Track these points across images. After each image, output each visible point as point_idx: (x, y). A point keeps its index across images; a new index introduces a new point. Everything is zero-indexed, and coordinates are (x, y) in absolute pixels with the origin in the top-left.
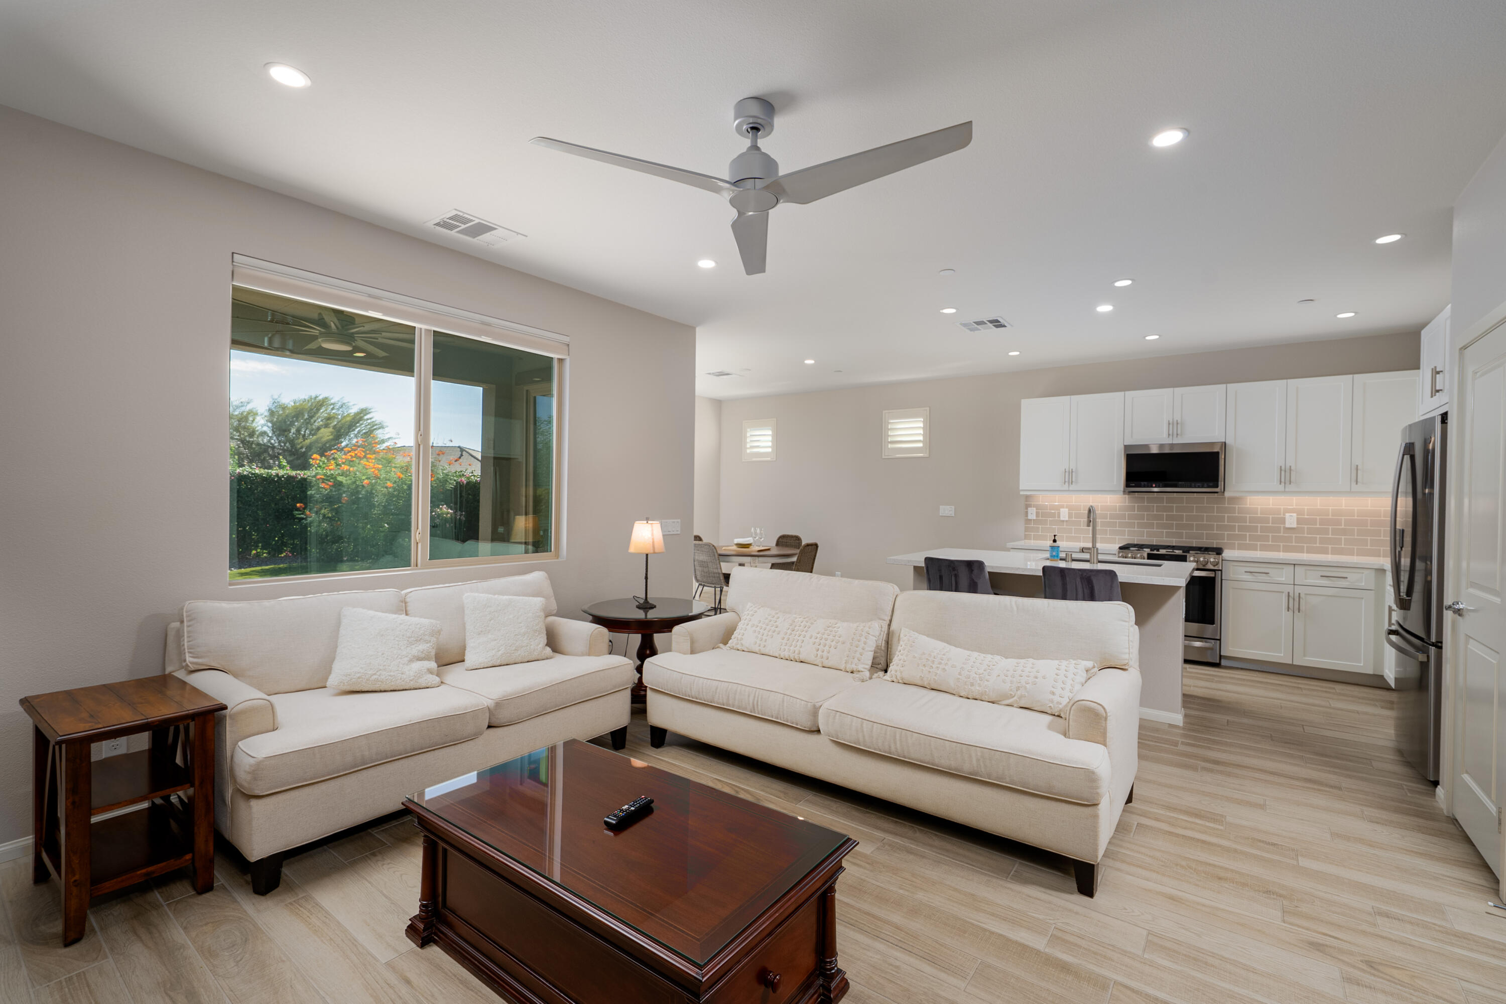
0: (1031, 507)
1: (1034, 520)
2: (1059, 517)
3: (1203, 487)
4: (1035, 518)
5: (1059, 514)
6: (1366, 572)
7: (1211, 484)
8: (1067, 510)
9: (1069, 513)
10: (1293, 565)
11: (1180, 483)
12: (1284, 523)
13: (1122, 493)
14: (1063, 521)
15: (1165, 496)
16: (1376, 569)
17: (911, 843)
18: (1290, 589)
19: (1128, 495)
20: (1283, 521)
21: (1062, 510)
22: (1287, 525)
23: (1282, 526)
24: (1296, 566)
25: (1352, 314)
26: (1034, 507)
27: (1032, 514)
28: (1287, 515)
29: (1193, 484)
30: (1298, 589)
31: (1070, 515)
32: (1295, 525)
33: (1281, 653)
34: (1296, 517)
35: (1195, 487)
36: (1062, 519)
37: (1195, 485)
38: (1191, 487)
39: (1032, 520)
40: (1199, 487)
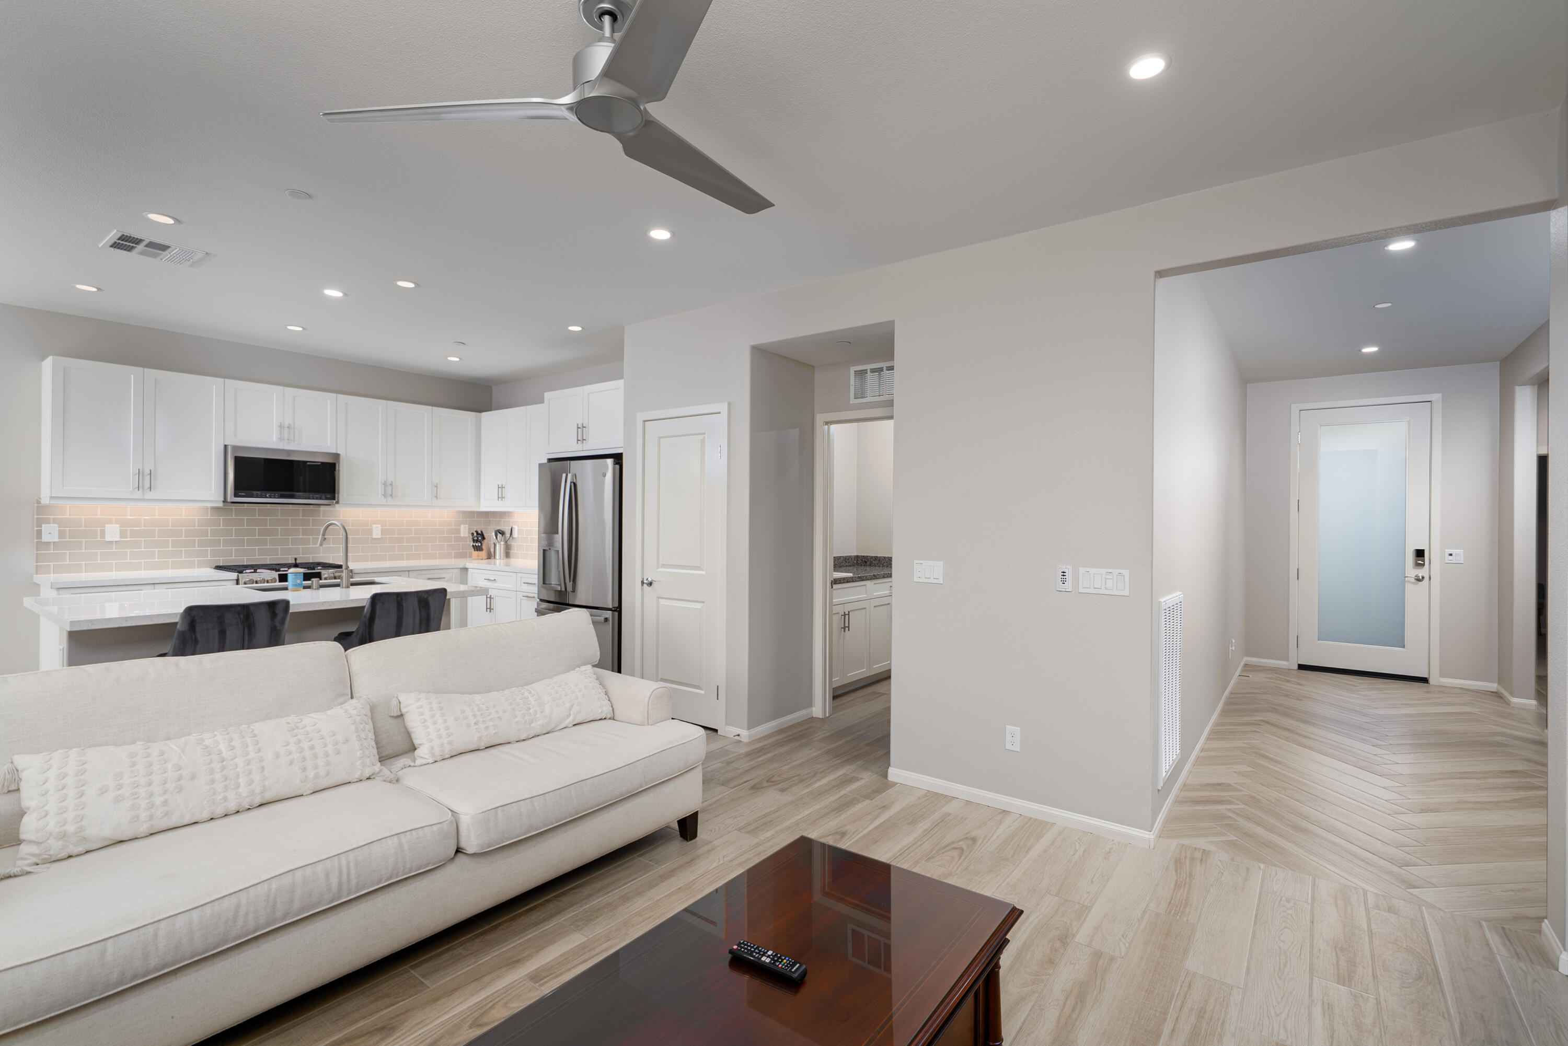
0: (49, 523)
1: (53, 542)
3: (321, 499)
4: (57, 540)
5: (103, 533)
7: (329, 496)
8: (116, 527)
9: (120, 530)
11: (298, 494)
12: (371, 534)
14: (111, 542)
17: (581, 906)
20: (370, 532)
21: (108, 526)
22: (375, 536)
23: (370, 536)
25: (458, 359)
26: (54, 523)
27: (50, 533)
28: (374, 526)
29: (311, 496)
31: (123, 534)
32: (379, 536)
34: (380, 528)
35: (313, 499)
36: (108, 539)
37: (313, 497)
38: (309, 498)
39: (49, 543)
40: (317, 499)
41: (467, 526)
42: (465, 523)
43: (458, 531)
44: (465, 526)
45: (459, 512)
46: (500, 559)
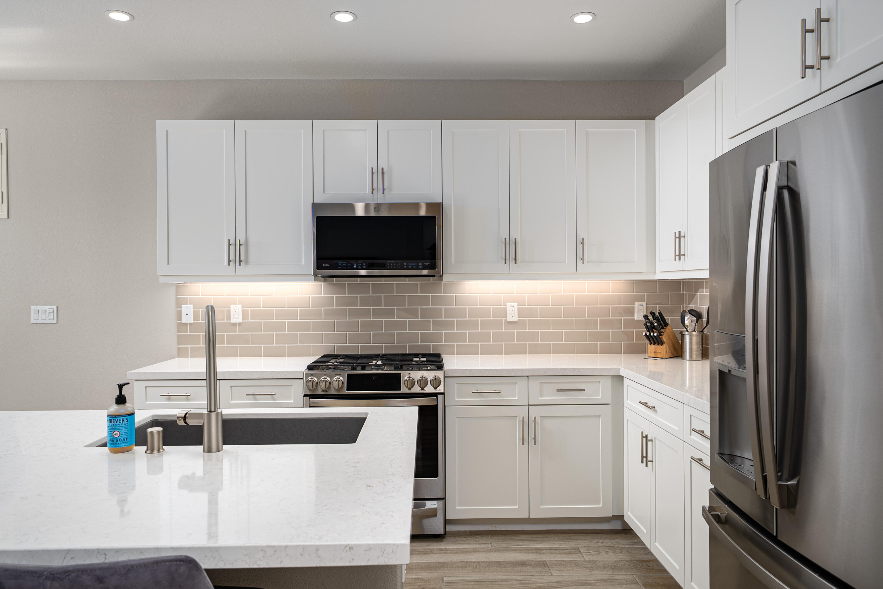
0: (187, 304)
1: (190, 324)
2: (229, 318)
4: (192, 321)
5: (229, 313)
6: (602, 380)
7: (428, 264)
8: (239, 308)
9: (242, 311)
10: (527, 377)
12: (505, 315)
13: (313, 278)
15: (370, 282)
16: (612, 376)
18: (522, 411)
19: (324, 281)
20: (503, 312)
21: (232, 306)
22: (509, 319)
23: (503, 319)
24: (529, 377)
26: (191, 304)
27: (188, 314)
28: (509, 305)
29: (405, 264)
30: (534, 412)
31: (244, 315)
32: (516, 319)
33: (516, 505)
34: (517, 307)
35: (408, 268)
36: (233, 321)
37: (407, 266)
38: (402, 268)
39: (187, 324)
40: (412, 268)
41: (644, 304)
42: (641, 299)
43: (631, 312)
44: (640, 303)
45: (632, 282)
46: (691, 359)
